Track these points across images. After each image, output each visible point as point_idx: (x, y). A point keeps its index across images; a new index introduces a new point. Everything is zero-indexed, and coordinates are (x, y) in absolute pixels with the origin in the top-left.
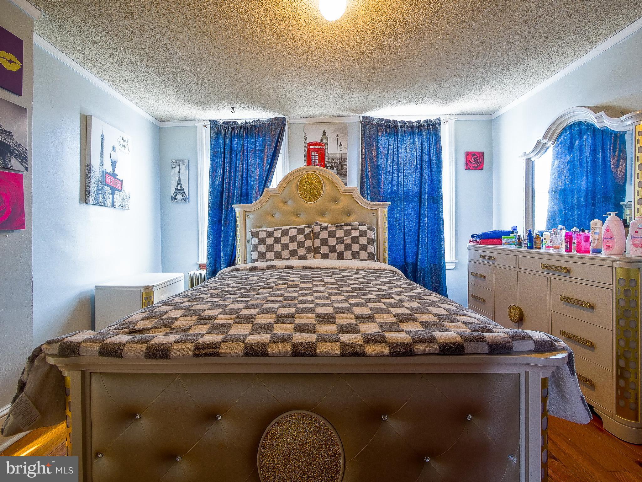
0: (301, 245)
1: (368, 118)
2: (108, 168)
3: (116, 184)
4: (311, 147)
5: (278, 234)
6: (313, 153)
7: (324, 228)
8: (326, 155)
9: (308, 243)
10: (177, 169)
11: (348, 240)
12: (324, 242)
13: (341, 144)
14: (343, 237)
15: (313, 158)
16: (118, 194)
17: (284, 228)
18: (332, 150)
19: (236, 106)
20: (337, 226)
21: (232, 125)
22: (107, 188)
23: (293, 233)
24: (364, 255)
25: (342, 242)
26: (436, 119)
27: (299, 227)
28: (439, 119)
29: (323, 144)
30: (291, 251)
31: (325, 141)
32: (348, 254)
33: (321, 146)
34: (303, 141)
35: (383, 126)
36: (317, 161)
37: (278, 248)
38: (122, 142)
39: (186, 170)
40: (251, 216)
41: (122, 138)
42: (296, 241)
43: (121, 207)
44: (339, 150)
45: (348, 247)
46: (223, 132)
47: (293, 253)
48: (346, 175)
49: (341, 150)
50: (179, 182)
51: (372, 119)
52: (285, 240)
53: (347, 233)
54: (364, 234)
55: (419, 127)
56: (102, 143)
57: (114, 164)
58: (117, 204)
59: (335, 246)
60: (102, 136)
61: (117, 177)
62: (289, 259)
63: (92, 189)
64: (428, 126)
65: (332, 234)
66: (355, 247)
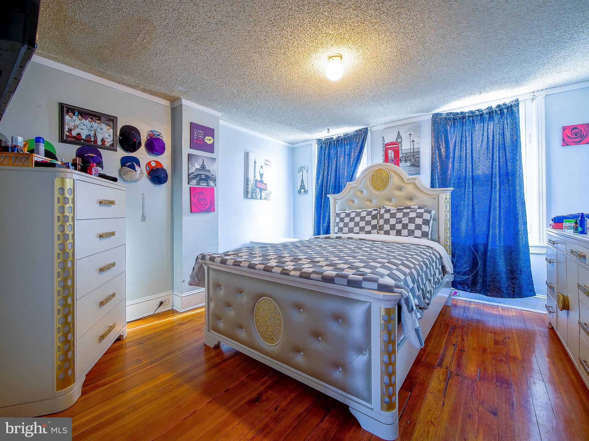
0: (368, 223)
1: (437, 114)
2: (258, 178)
3: (263, 187)
4: (388, 147)
5: (353, 215)
6: (390, 151)
7: (388, 211)
8: (400, 152)
9: (374, 222)
10: (301, 173)
11: (405, 221)
12: (387, 221)
13: (413, 140)
14: (401, 218)
15: (390, 155)
16: (264, 192)
17: (358, 211)
18: (406, 146)
19: (329, 128)
20: (398, 209)
21: (330, 140)
22: (257, 189)
23: (364, 214)
24: (418, 233)
25: (400, 222)
26: (512, 102)
27: (369, 210)
28: (517, 100)
29: (397, 143)
30: (360, 228)
31: (399, 140)
32: (405, 232)
33: (396, 144)
34: (382, 142)
35: (451, 119)
36: (393, 157)
37: (351, 225)
38: (266, 163)
39: (306, 173)
40: (339, 202)
41: (266, 161)
42: (365, 221)
43: (265, 199)
44: (412, 145)
45: (405, 226)
46: (324, 146)
47: (362, 229)
48: (419, 166)
49: (413, 146)
50: (302, 181)
51: (441, 114)
52: (357, 219)
53: (406, 215)
54: (420, 216)
55: (490, 113)
56: (255, 165)
57: (261, 176)
58: (263, 197)
59: (395, 225)
60: (255, 161)
61: (263, 182)
62: (358, 233)
63: (249, 191)
64: (501, 110)
65: (393, 216)
66: (411, 227)
